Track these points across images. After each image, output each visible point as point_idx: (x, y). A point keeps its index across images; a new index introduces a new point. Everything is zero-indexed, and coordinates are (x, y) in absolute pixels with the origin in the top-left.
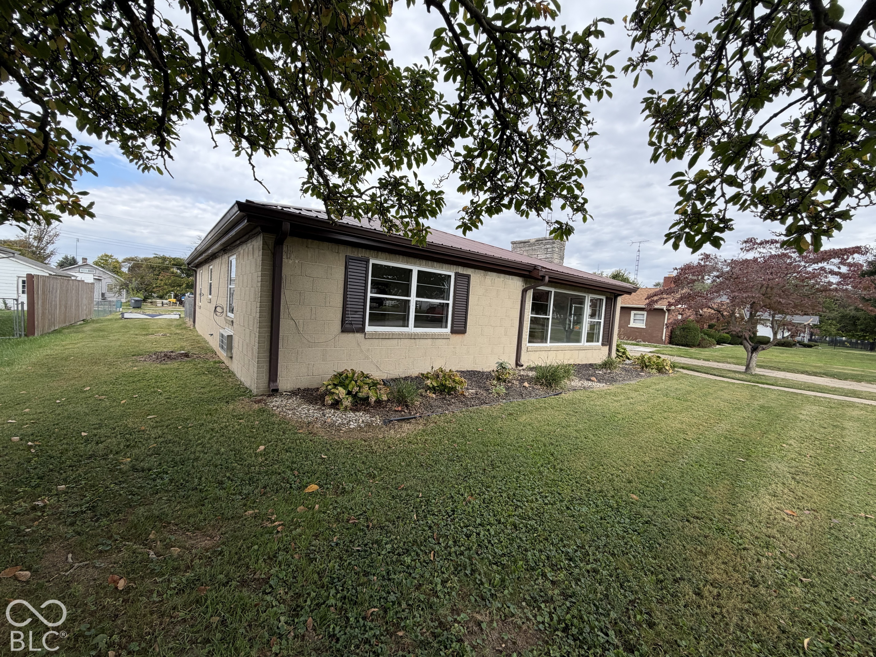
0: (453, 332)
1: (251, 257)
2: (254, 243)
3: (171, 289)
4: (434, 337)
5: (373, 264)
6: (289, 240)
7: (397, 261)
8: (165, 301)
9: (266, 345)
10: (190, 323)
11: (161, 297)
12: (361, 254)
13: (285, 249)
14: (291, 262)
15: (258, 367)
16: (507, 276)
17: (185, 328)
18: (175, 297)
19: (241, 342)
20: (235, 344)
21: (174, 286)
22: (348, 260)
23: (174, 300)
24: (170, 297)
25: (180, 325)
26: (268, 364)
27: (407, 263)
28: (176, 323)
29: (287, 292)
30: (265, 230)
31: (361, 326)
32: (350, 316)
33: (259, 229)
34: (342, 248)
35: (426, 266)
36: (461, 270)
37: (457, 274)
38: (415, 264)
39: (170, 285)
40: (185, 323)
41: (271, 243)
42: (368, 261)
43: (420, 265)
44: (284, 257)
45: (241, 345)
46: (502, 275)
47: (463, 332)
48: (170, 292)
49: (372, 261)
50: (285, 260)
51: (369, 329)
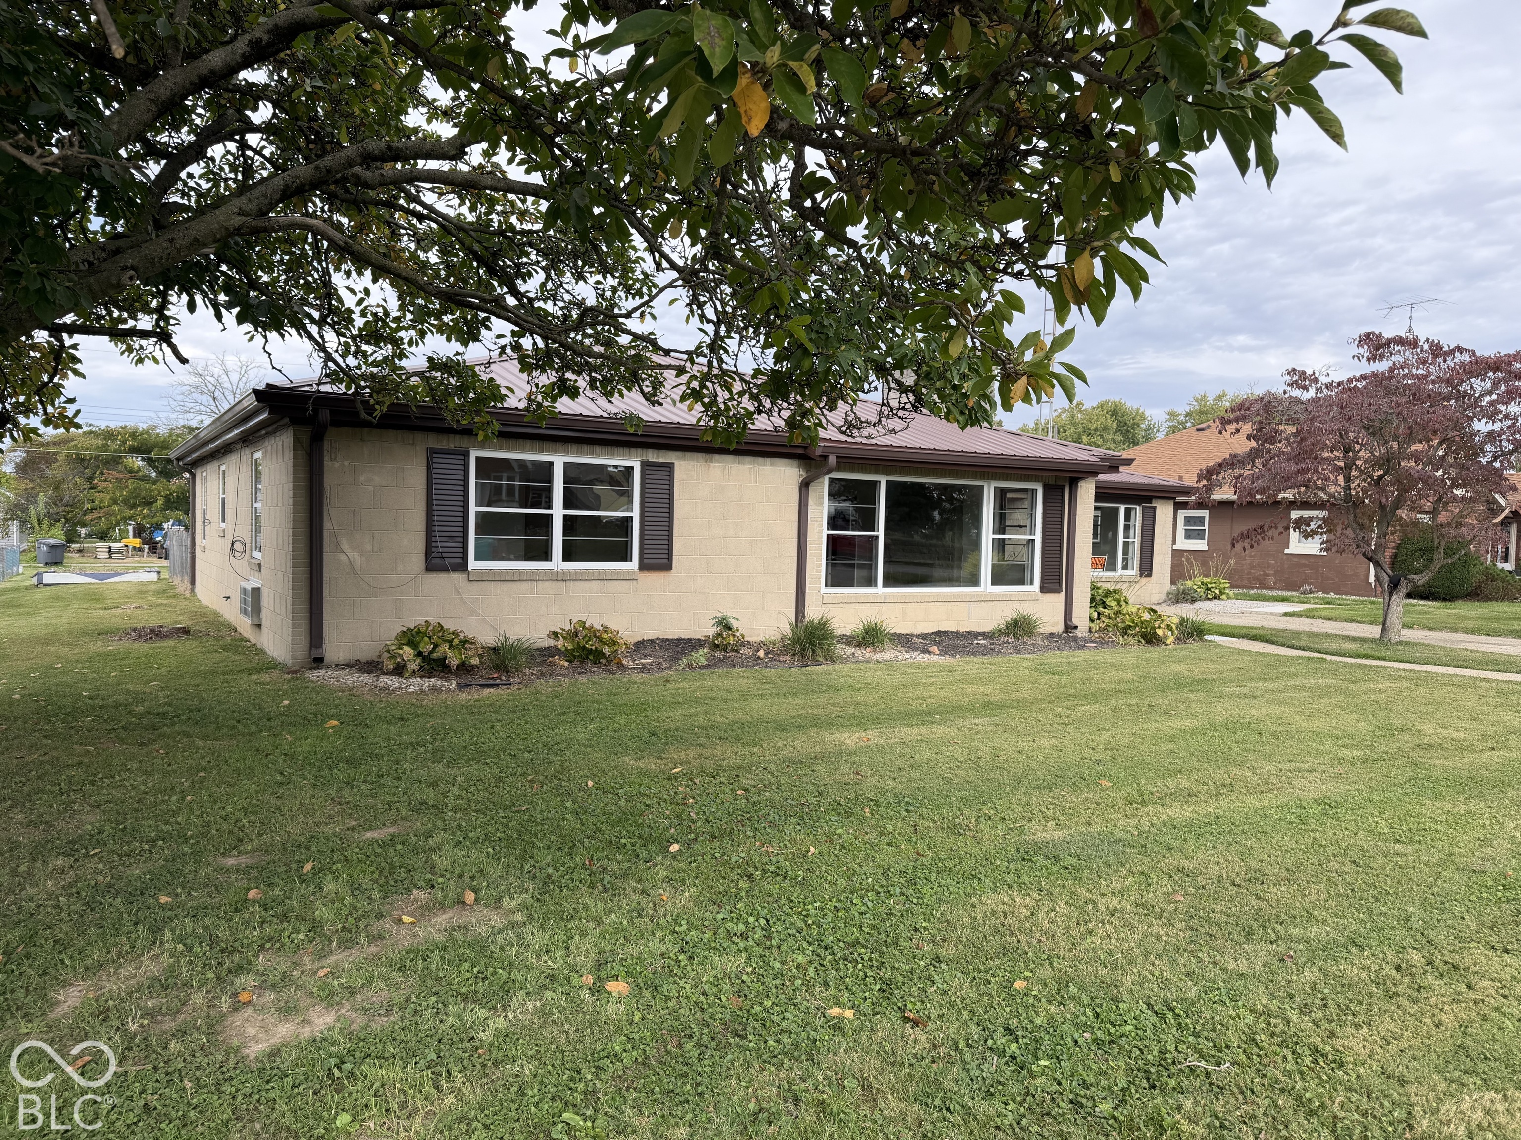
0: (644, 567)
1: (280, 460)
2: (283, 437)
3: (128, 512)
4: (602, 577)
5: (478, 459)
6: (332, 433)
7: (522, 450)
8: (115, 545)
9: (304, 592)
10: (181, 585)
11: (103, 536)
12: (452, 442)
13: (326, 445)
14: (337, 465)
15: (293, 625)
16: (760, 460)
17: (175, 596)
18: (138, 533)
19: (272, 595)
20: (265, 601)
21: (133, 506)
22: (431, 453)
23: (137, 542)
24: (123, 535)
25: (165, 591)
26: (308, 622)
27: (541, 451)
28: (153, 587)
29: (333, 512)
30: (297, 421)
31: (460, 561)
32: (440, 545)
33: (287, 420)
34: (419, 436)
35: (579, 453)
36: (653, 456)
37: (645, 465)
38: (556, 451)
39: (126, 502)
40: (173, 587)
41: (305, 438)
42: (466, 455)
43: (567, 452)
44: (326, 458)
45: (271, 602)
46: (748, 459)
47: (666, 566)
48: (125, 519)
49: (474, 454)
50: (327, 463)
51: (473, 564)
